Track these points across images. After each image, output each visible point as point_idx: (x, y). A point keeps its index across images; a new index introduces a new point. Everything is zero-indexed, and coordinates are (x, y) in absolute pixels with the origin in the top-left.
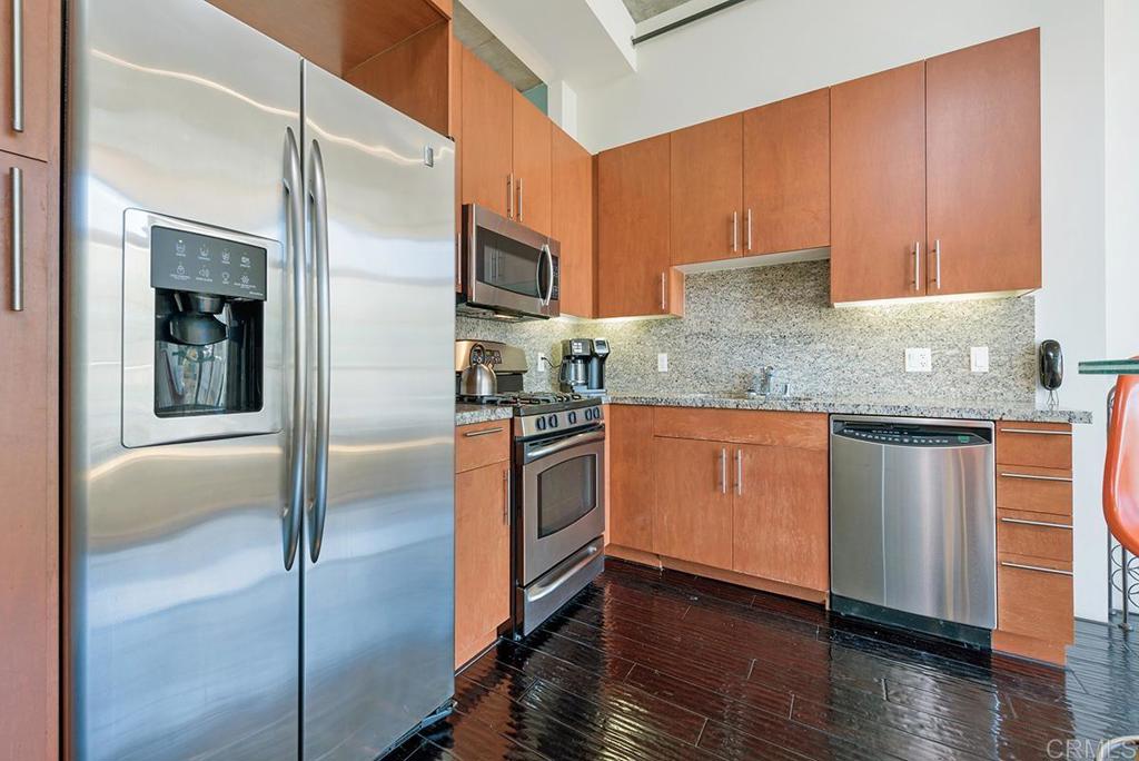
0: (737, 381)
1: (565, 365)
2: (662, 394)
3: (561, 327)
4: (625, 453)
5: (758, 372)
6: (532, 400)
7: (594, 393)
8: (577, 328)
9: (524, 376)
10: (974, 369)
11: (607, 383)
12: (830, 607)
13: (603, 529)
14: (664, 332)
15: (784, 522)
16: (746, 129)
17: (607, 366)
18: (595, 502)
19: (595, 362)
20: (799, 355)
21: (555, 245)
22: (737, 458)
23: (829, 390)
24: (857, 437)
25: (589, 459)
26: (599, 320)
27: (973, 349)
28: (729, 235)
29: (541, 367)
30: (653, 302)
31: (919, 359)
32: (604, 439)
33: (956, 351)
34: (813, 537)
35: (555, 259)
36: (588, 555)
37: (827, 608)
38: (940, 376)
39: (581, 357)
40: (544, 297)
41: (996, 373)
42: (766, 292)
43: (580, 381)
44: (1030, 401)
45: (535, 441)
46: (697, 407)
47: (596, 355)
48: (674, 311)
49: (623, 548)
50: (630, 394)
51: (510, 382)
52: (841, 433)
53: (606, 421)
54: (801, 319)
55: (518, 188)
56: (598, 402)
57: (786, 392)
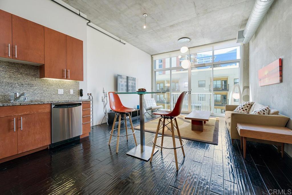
10: (71, 93)
15: (38, 132)
20: (28, 90)
22: (20, 120)
27: (71, 90)
31: (61, 91)
33: (68, 90)
37: (49, 148)
38: (65, 95)
41: (74, 94)
42: (14, 70)
44: (79, 99)
54: (29, 80)
57: (25, 100)
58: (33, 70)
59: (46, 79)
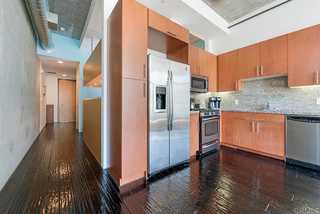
0: (259, 106)
1: (209, 103)
2: (237, 109)
3: (208, 95)
4: (226, 122)
5: (266, 104)
6: (202, 110)
7: (217, 109)
8: (213, 94)
9: (200, 105)
11: (220, 107)
12: (286, 161)
13: (220, 138)
14: (237, 95)
15: (271, 140)
16: (261, 46)
17: (221, 103)
18: (218, 131)
19: (217, 102)
20: (279, 100)
21: (208, 78)
22: (257, 124)
23: (290, 109)
24: (294, 120)
25: (216, 123)
26: (218, 93)
28: (256, 72)
29: (204, 103)
30: (233, 88)
32: (220, 118)
34: (280, 144)
35: (207, 80)
36: (216, 142)
37: (285, 161)
39: (213, 101)
40: (205, 89)
42: (268, 85)
43: (213, 106)
45: (204, 117)
46: (246, 112)
47: (218, 100)
48: (240, 90)
49: (225, 143)
50: (227, 109)
51: (197, 106)
52: (289, 119)
53: (220, 114)
54: (280, 91)
55: (199, 67)
56: (219, 111)
57: (275, 109)
58: (284, 80)
59: (299, 88)
